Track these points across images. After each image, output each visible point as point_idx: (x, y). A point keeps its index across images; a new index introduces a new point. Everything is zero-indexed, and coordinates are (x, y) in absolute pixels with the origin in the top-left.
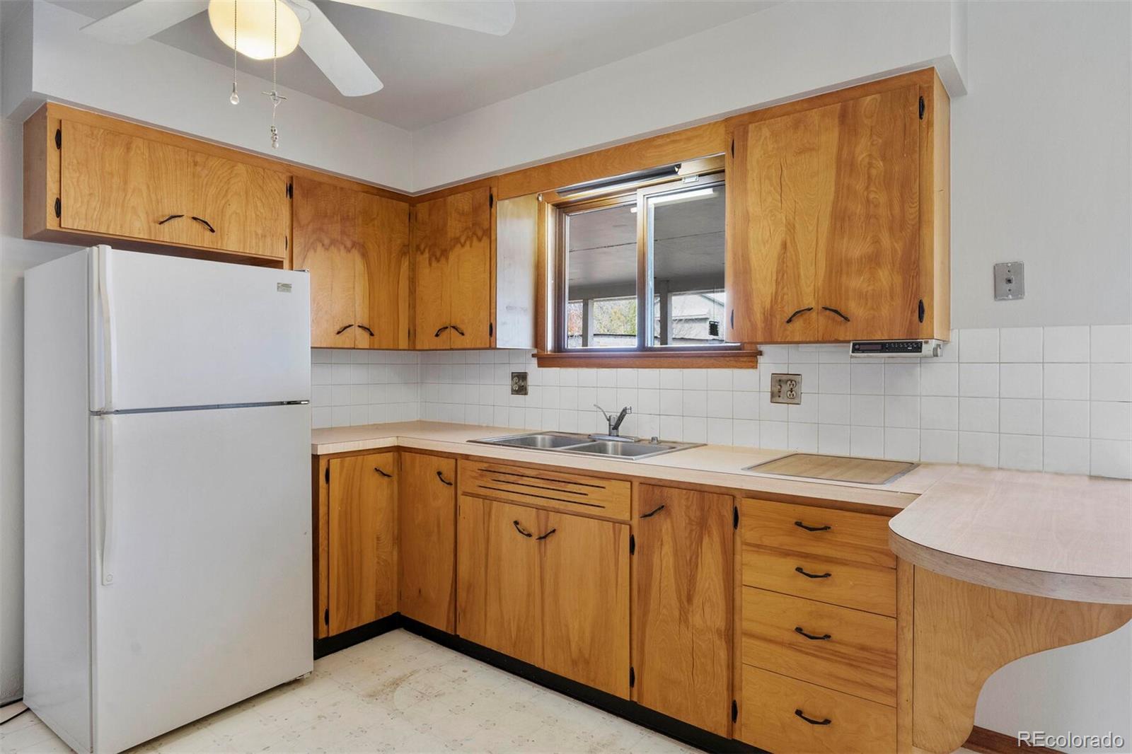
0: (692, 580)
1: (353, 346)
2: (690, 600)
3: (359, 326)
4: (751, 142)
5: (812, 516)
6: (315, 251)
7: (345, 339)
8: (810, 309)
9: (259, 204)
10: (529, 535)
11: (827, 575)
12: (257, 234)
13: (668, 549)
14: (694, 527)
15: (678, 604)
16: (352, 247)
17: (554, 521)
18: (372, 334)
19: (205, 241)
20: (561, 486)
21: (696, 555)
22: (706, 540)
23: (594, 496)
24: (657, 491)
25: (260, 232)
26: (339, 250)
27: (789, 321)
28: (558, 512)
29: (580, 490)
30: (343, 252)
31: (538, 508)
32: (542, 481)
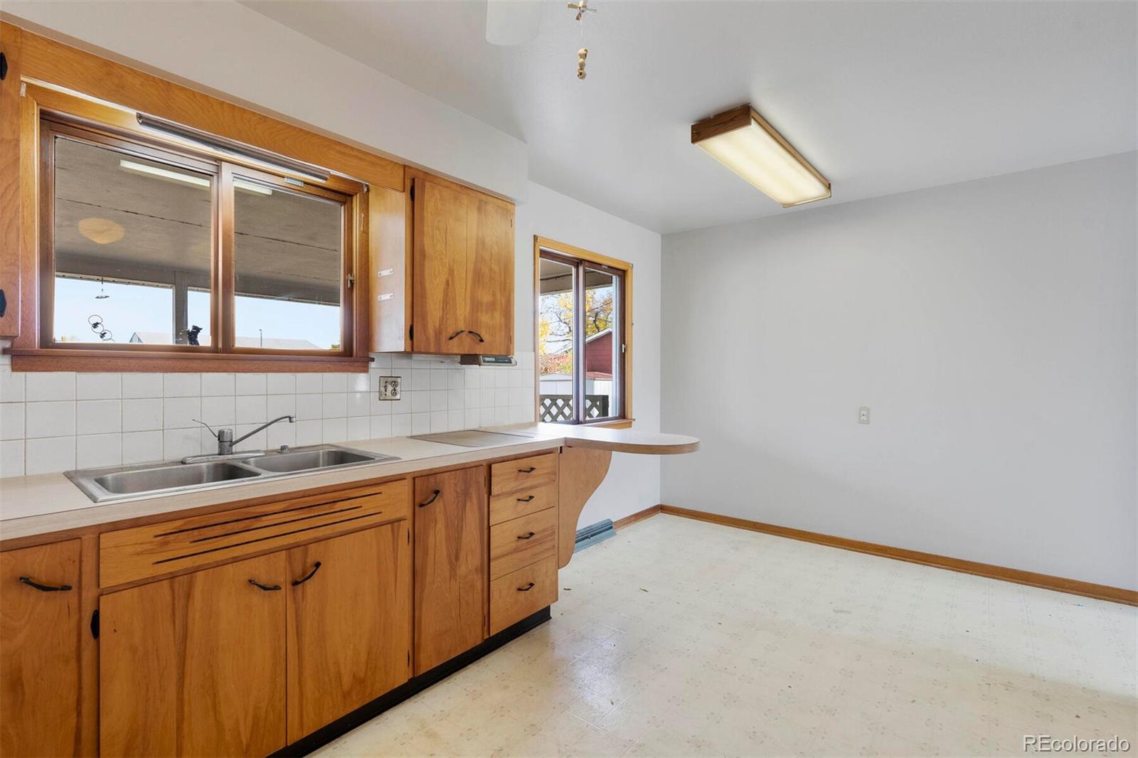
0: (459, 539)
2: (457, 558)
4: (426, 196)
5: (524, 463)
8: (462, 332)
10: (276, 588)
11: (531, 497)
13: (441, 525)
14: (460, 499)
15: (449, 566)
17: (314, 553)
20: (324, 510)
21: (462, 519)
22: (468, 504)
23: (368, 505)
24: (432, 479)
27: (451, 338)
28: (319, 540)
29: (351, 504)
31: (289, 548)
32: (301, 511)
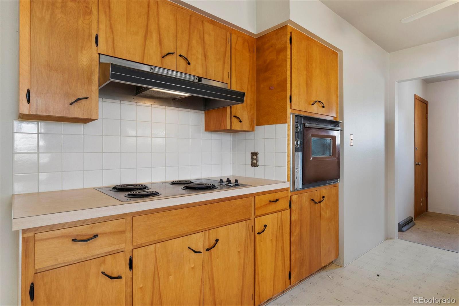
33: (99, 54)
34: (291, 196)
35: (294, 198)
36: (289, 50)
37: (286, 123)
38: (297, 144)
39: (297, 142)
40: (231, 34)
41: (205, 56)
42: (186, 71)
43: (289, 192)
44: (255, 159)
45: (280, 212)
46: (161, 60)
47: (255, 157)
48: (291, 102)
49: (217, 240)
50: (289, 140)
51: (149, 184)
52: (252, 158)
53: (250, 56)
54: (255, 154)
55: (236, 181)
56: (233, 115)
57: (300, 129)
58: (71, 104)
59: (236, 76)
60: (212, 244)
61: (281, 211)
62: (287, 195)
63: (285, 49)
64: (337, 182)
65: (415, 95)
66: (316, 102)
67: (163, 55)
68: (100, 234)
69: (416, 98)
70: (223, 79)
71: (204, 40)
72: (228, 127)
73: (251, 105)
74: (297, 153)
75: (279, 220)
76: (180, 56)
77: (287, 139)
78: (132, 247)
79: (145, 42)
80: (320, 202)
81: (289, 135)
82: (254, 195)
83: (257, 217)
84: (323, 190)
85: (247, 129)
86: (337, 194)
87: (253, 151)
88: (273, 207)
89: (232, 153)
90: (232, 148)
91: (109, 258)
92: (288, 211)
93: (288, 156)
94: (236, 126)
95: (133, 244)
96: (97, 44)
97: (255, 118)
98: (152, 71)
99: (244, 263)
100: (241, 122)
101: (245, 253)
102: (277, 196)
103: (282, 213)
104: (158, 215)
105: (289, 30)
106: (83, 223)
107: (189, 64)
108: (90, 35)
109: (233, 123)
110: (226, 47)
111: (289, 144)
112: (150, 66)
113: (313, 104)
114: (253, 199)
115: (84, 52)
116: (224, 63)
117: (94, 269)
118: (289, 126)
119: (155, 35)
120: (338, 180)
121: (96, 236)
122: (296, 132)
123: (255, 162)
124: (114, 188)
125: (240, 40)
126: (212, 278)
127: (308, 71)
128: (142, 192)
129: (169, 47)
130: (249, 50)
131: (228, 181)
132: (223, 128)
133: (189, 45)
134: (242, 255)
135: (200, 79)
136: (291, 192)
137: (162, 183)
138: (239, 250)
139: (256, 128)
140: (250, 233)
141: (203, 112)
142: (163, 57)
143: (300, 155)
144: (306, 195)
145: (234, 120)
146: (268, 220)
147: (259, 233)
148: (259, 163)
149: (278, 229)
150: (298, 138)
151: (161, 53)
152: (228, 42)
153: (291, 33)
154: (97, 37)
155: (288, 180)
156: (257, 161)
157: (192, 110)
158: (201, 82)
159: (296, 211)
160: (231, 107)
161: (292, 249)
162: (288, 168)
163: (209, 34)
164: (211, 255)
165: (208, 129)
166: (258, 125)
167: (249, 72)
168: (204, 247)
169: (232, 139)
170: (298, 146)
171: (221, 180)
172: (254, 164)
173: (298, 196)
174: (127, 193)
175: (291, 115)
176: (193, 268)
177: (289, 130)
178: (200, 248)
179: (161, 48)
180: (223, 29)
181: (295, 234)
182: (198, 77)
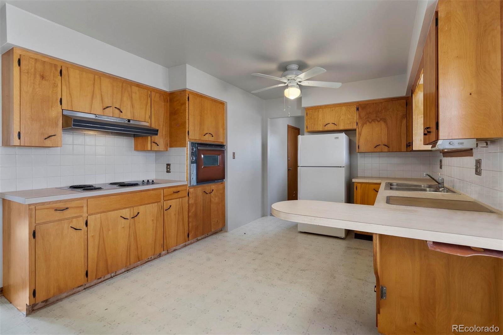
1: (381, 151)
3: (383, 145)
6: (366, 124)
7: (378, 149)
9: (348, 115)
12: (348, 123)
16: (380, 120)
18: (388, 147)
19: (335, 128)
25: (349, 123)
26: (375, 122)
30: (377, 122)
33: (62, 110)
34: (189, 190)
35: (191, 190)
36: (187, 104)
37: (186, 147)
38: (193, 159)
39: (193, 158)
40: (151, 92)
41: (133, 106)
42: (119, 116)
43: (188, 187)
44: (169, 168)
45: (181, 199)
46: (103, 111)
47: (168, 167)
48: (188, 135)
49: (138, 213)
50: (187, 157)
51: (94, 184)
52: (167, 167)
53: (165, 105)
54: (168, 165)
55: (153, 181)
56: (152, 141)
57: (195, 150)
58: (45, 139)
59: (155, 118)
60: (135, 215)
61: (182, 197)
62: (185, 189)
63: (185, 103)
64: (223, 181)
65: (288, 125)
66: (207, 133)
67: (104, 108)
68: (70, 207)
69: (289, 127)
70: (145, 120)
71: (132, 97)
72: (149, 149)
73: (165, 135)
74: (193, 164)
75: (180, 203)
76: (116, 108)
77: (186, 156)
78: (87, 215)
79: (92, 101)
80: (210, 193)
81: (187, 154)
82: (163, 188)
83: (165, 201)
84: (213, 186)
85: (162, 150)
86: (224, 188)
87: (168, 163)
88: (176, 195)
89: (154, 164)
90: (154, 161)
91: (74, 220)
92: (187, 198)
93: (187, 166)
94: (155, 147)
95: (88, 213)
96: (61, 104)
97: (169, 143)
98: (97, 118)
99: (156, 226)
100: (158, 145)
101: (157, 220)
102: (178, 189)
103: (182, 199)
104: (102, 198)
105: (187, 93)
106: (60, 201)
107: (121, 112)
108: (57, 99)
109: (153, 147)
110: (148, 100)
111: (187, 159)
112: (95, 114)
113: (204, 135)
114: (162, 191)
115: (53, 109)
116: (146, 110)
117: (66, 225)
118: (187, 149)
119: (99, 97)
120: (224, 180)
121: (67, 208)
122: (192, 152)
123: (168, 170)
124: (71, 187)
125: (157, 95)
126: (135, 233)
127: (201, 116)
128: (91, 188)
129: (108, 103)
130: (164, 101)
131: (148, 181)
132: (146, 149)
133: (121, 100)
134: (155, 222)
135: (129, 121)
136: (189, 187)
137: (104, 184)
138: (153, 219)
139: (169, 148)
140: (160, 210)
141: (133, 138)
142: (104, 109)
143: (195, 165)
144: (200, 189)
145: (154, 145)
146: (173, 203)
147: (166, 210)
148: (171, 171)
149: (180, 209)
150: (193, 155)
151: (103, 107)
152: (149, 97)
153: (189, 94)
154: (61, 100)
155: (187, 180)
156: (170, 169)
157: (124, 137)
158: (130, 122)
159: (192, 198)
160: (151, 137)
161: (190, 220)
162: (187, 173)
163: (136, 93)
164: (135, 221)
165: (136, 149)
166: (171, 146)
167: (164, 114)
168: (130, 216)
169: (154, 155)
170: (194, 160)
171: (143, 181)
172: (168, 172)
173: (194, 190)
174: (82, 189)
175: (189, 142)
176: (123, 227)
177: (187, 151)
178: (128, 217)
179: (103, 104)
180: (146, 89)
181: (192, 211)
182: (128, 119)
